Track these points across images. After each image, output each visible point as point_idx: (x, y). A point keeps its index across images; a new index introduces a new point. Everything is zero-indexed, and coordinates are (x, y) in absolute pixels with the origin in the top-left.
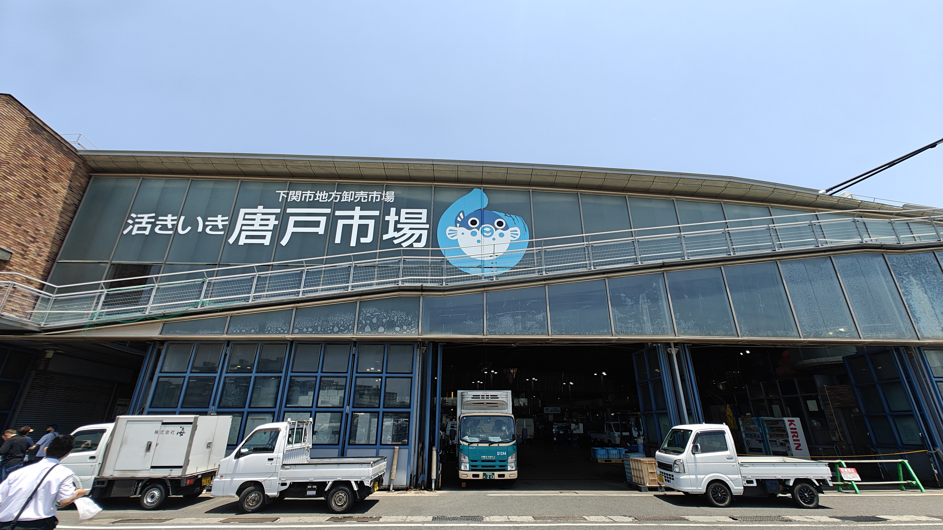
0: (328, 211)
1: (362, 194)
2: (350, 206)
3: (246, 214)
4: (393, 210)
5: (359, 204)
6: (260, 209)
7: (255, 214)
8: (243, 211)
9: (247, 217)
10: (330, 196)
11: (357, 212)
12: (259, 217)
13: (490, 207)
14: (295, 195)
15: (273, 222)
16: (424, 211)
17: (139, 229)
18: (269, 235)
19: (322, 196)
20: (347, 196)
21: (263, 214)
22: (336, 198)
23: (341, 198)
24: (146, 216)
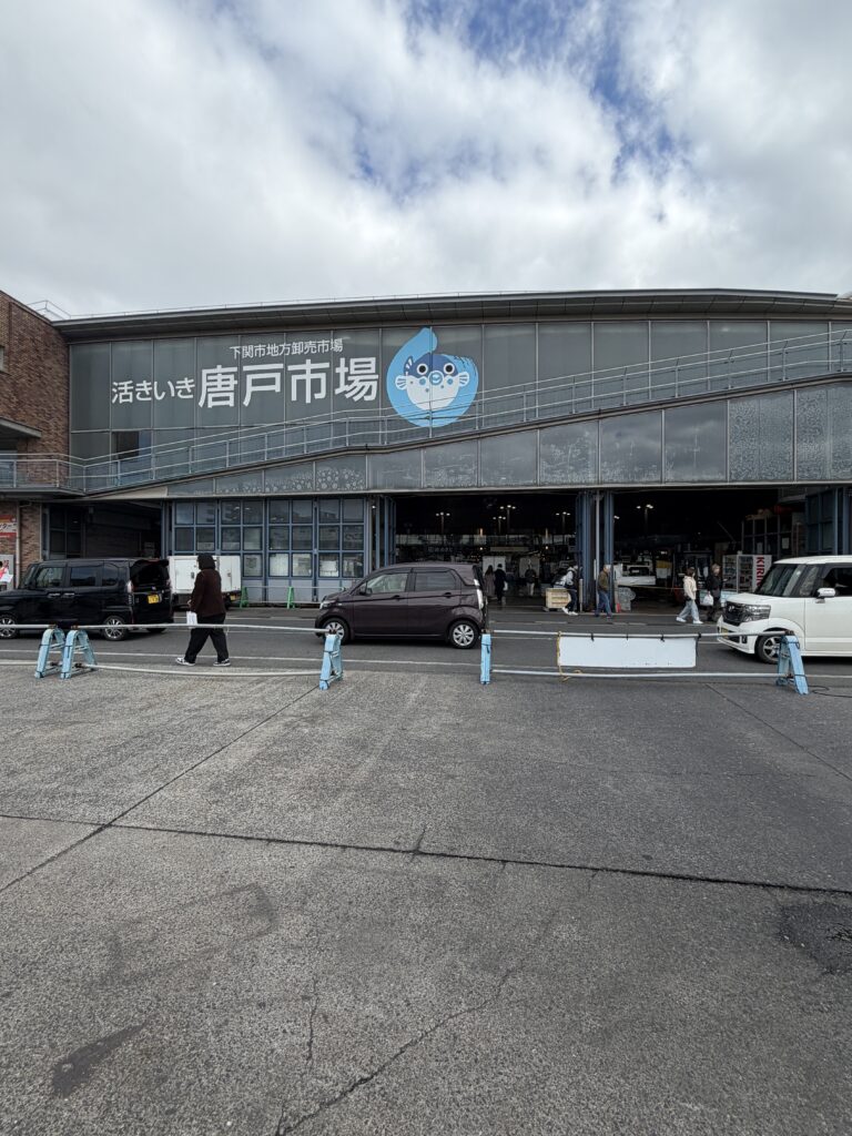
0: (281, 366)
1: (310, 344)
2: (301, 359)
3: (208, 375)
4: (343, 361)
5: (309, 356)
6: (219, 369)
7: (216, 374)
8: (205, 372)
9: (210, 378)
10: (281, 349)
11: (309, 365)
12: (220, 377)
14: (248, 351)
15: (233, 382)
16: (373, 360)
17: (124, 397)
18: (231, 395)
19: (273, 349)
20: (297, 348)
21: (223, 374)
22: (286, 351)
23: (291, 351)
24: (126, 383)
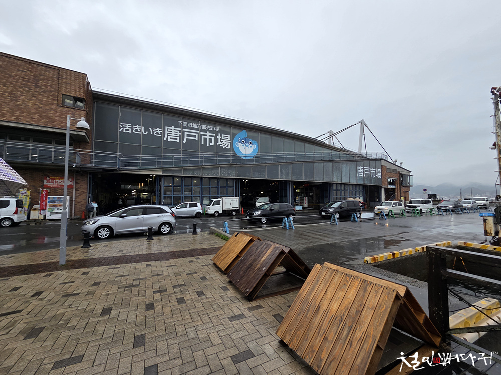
0: (198, 132)
1: (209, 127)
2: (205, 131)
4: (219, 135)
5: (208, 131)
6: (173, 128)
7: (172, 130)
8: (167, 128)
9: (169, 130)
10: (198, 126)
11: (208, 134)
13: (248, 137)
14: (185, 124)
15: (179, 134)
16: (229, 136)
17: (126, 130)
18: (178, 138)
19: (195, 126)
20: (204, 127)
21: (175, 130)
22: (200, 128)
23: (202, 128)
24: (127, 125)
